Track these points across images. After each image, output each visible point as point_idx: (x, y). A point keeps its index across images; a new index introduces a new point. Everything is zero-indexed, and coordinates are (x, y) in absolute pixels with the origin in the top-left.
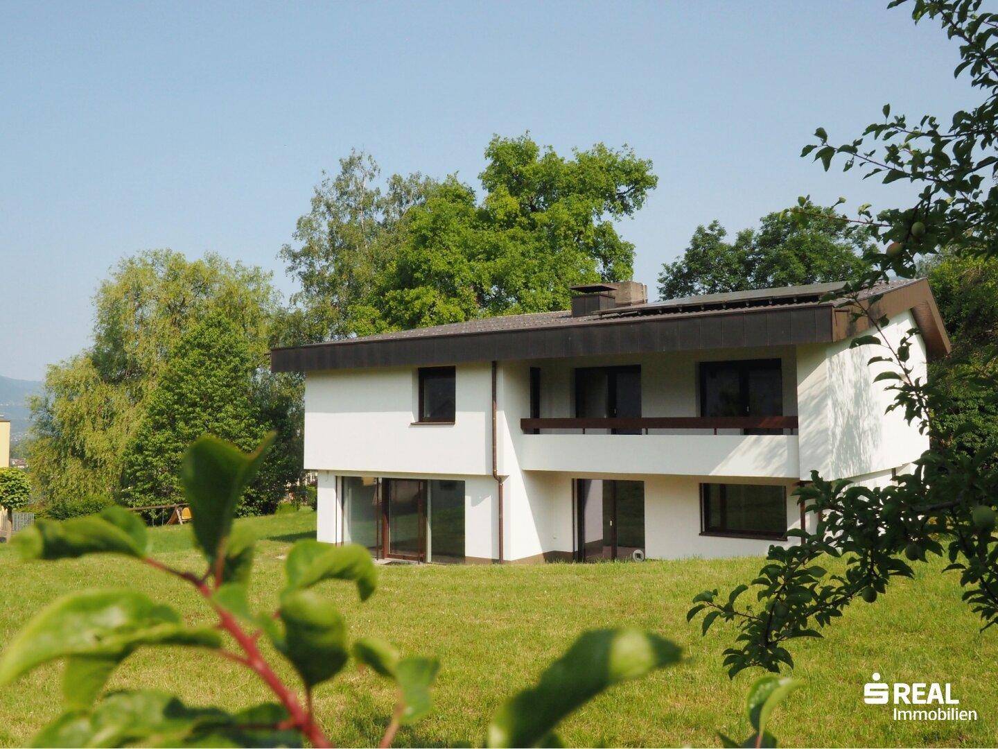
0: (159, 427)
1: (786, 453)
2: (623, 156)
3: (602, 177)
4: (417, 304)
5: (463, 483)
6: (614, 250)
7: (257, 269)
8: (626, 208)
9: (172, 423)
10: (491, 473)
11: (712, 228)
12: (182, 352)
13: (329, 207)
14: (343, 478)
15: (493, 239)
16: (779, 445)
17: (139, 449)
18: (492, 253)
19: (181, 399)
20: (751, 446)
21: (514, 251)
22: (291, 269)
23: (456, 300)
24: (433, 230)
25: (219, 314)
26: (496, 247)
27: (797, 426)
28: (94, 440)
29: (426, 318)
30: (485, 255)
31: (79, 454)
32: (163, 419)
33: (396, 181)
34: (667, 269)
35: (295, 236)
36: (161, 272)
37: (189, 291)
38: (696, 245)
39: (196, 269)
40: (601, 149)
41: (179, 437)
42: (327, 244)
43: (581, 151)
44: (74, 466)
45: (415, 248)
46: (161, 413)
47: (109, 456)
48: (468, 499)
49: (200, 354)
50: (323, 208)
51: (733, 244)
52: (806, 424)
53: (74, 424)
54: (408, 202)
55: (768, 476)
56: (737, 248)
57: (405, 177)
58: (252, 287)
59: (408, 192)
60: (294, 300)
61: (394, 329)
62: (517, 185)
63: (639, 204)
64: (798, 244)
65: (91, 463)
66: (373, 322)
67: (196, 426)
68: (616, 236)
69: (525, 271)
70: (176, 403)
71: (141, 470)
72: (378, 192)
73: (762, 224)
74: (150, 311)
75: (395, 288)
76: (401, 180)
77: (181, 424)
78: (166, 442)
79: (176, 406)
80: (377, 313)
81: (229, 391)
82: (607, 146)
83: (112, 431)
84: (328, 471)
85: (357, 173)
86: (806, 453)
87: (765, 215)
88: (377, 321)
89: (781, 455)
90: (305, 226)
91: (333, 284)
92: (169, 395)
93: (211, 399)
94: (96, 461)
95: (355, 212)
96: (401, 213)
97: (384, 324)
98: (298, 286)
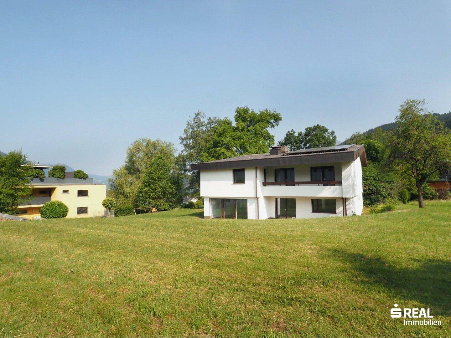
0: (146, 186)
1: (339, 190)
2: (273, 112)
3: (268, 118)
4: (220, 152)
5: (247, 199)
6: (269, 137)
7: (170, 143)
8: (273, 126)
9: (149, 185)
10: (255, 197)
11: (292, 131)
12: (151, 166)
13: (191, 126)
14: (211, 199)
15: (240, 135)
16: (336, 189)
17: (140, 192)
18: (240, 138)
19: (152, 178)
20: (328, 189)
21: (245, 138)
22: (182, 143)
23: (230, 151)
24: (223, 132)
25: (161, 155)
26: (240, 137)
27: (342, 183)
28: (127, 190)
29: (222, 156)
30: (238, 139)
31: (123, 194)
32: (147, 184)
33: (210, 119)
34: (279, 142)
35: (183, 134)
36: (144, 144)
37: (152, 149)
38: (287, 136)
39: (154, 143)
40: (267, 110)
41: (152, 189)
42: (190, 136)
43: (261, 111)
44: (121, 197)
45: (218, 137)
46: (146, 182)
47: (131, 194)
48: (248, 204)
49: (157, 166)
50: (190, 127)
51: (297, 136)
52: (344, 183)
53: (121, 186)
54: (212, 125)
55: (333, 196)
56: (298, 137)
57: (212, 118)
58: (169, 148)
59: (213, 122)
60: (183, 151)
61: (213, 159)
62: (244, 119)
63: (277, 125)
64: (316, 135)
65: (126, 196)
66: (207, 157)
67: (156, 186)
68: (269, 134)
69: (249, 143)
70: (150, 179)
71: (141, 198)
72: (204, 122)
73: (305, 130)
74: (141, 155)
75: (213, 148)
76: (211, 119)
77: (152, 185)
78: (148, 190)
79: (151, 180)
80: (208, 155)
81: (165, 176)
82: (268, 109)
83: (132, 187)
84: (207, 197)
85: (199, 117)
86: (344, 190)
87: (306, 128)
88: (208, 157)
89: (337, 191)
90: (186, 131)
91: (194, 147)
92: (149, 178)
93: (160, 178)
94: (128, 196)
95: (198, 127)
96: (211, 128)
97: (210, 158)
98: (183, 148)
